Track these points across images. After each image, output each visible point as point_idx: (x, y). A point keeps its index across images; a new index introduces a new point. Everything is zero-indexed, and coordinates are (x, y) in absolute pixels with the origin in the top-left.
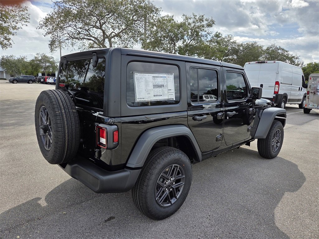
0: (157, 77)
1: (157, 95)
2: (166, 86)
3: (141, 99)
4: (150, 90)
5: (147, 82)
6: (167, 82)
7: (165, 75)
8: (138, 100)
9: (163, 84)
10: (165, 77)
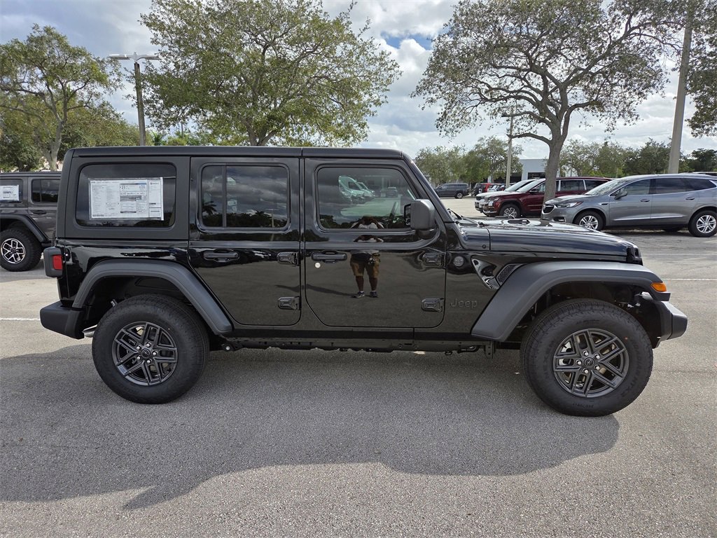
0: (127, 184)
1: (125, 212)
2: (145, 197)
3: (98, 216)
4: (115, 203)
5: (109, 191)
6: (148, 191)
7: (146, 181)
8: (93, 217)
9: (140, 194)
10: (145, 184)
